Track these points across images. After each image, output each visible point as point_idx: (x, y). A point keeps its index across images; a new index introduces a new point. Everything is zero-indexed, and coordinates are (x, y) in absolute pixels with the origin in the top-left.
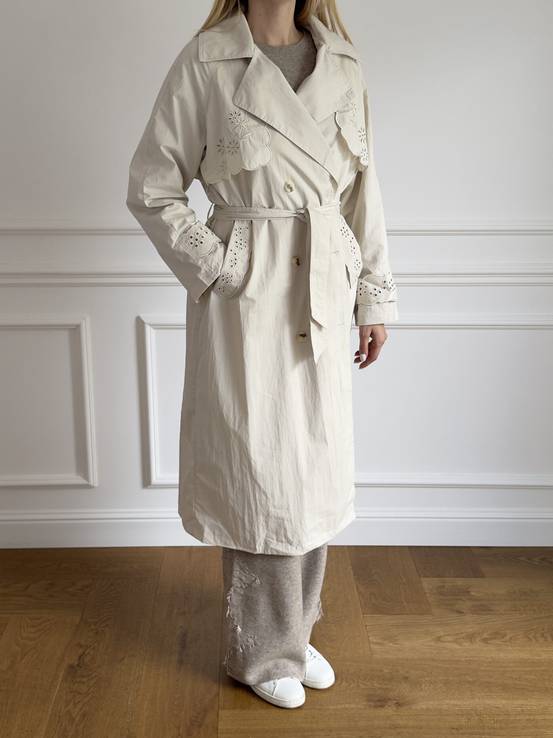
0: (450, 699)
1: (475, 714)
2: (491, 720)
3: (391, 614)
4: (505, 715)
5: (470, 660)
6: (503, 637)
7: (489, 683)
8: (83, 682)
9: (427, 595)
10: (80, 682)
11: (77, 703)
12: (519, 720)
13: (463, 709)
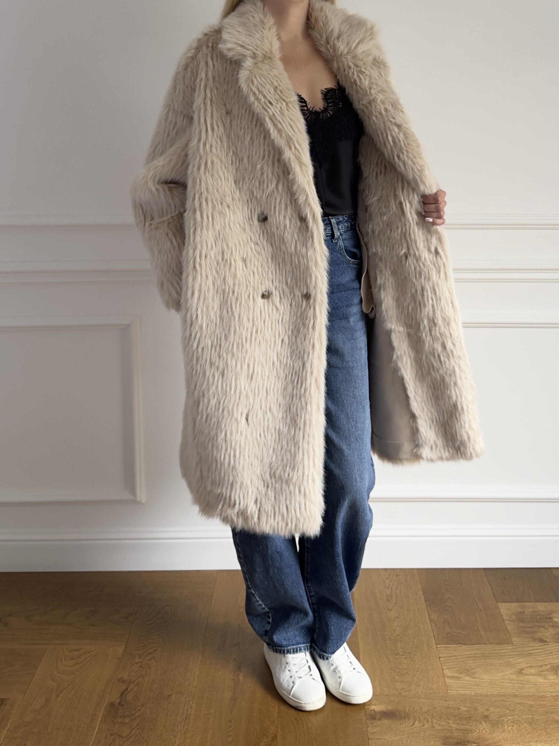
3: (467, 644)
8: (125, 724)
9: (506, 622)
10: (121, 723)
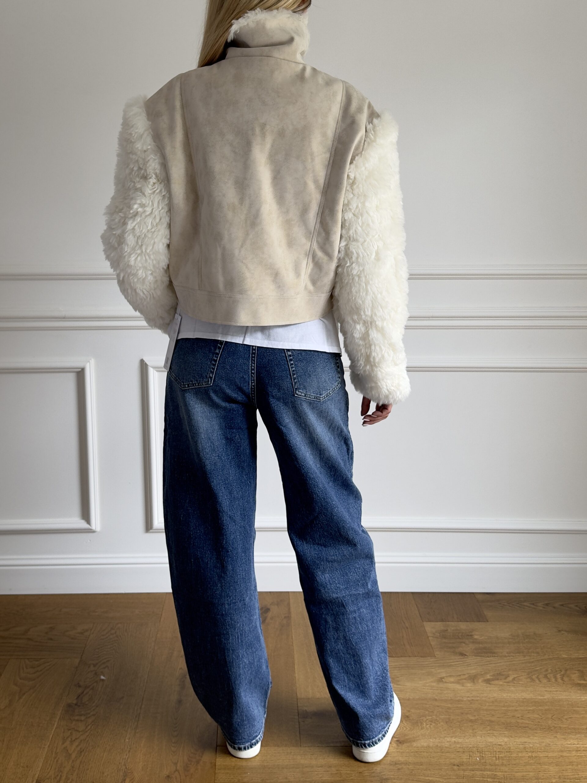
0: (452, 737)
1: (476, 751)
2: (493, 757)
3: (393, 656)
4: (507, 752)
5: (473, 700)
6: (506, 678)
7: (492, 722)
8: (81, 721)
9: (430, 638)
10: (78, 720)
11: (74, 740)
12: (521, 757)
13: (464, 746)
